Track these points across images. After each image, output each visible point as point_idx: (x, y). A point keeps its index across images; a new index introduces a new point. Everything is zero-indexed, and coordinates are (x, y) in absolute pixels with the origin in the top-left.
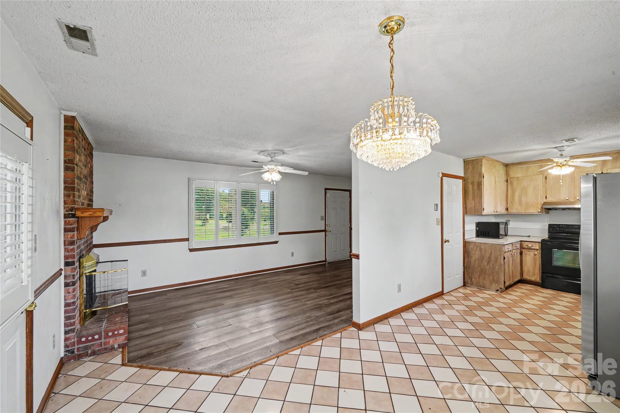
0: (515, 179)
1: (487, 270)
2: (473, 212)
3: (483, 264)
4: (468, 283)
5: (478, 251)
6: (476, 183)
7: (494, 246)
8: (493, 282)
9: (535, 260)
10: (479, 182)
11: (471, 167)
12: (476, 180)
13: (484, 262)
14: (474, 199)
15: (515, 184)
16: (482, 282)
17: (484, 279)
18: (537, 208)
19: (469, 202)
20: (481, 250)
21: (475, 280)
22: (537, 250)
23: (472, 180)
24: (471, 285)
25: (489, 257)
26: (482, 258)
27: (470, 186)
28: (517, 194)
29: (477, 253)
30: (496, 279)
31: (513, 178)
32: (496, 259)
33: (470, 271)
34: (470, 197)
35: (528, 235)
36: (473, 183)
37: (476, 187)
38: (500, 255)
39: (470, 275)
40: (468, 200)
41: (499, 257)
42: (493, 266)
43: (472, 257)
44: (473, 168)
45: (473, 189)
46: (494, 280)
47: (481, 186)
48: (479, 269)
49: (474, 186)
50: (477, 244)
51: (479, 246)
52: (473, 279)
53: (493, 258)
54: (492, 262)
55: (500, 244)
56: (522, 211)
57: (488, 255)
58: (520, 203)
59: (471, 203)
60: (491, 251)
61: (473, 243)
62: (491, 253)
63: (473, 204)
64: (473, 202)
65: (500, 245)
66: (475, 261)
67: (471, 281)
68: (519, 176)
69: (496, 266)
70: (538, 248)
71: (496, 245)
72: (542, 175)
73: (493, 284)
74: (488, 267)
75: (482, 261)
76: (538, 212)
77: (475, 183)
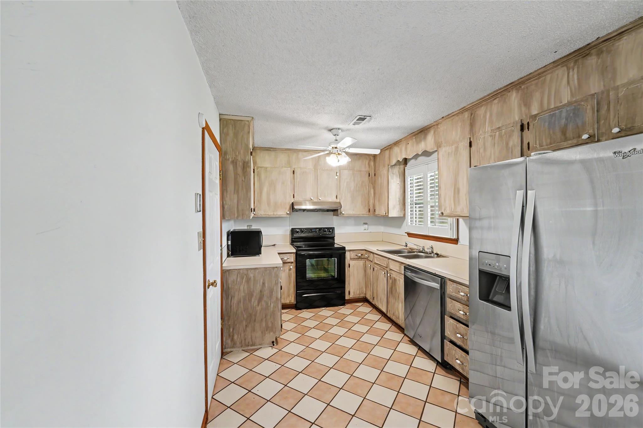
0: (263, 169)
1: (258, 312)
2: (235, 214)
3: (251, 303)
4: (227, 346)
5: (243, 283)
6: (241, 164)
7: (268, 271)
8: (267, 331)
9: (290, 276)
10: (244, 162)
11: (231, 133)
12: (239, 159)
13: (253, 300)
14: (237, 191)
15: (263, 176)
16: (250, 337)
17: (254, 330)
18: (286, 209)
19: (228, 196)
20: (248, 280)
21: (239, 337)
22: (292, 262)
23: (234, 156)
24: (233, 347)
25: (261, 291)
26: (250, 295)
27: (231, 168)
28: (265, 190)
29: (242, 288)
30: (270, 325)
31: (261, 167)
32: (271, 291)
33: (230, 323)
34: (231, 187)
35: (274, 244)
36: (234, 163)
37: (240, 170)
38: (276, 284)
39: (231, 330)
40: (227, 192)
41: (275, 288)
42: (267, 304)
43: (234, 296)
44: (236, 135)
45: (236, 175)
46: (267, 328)
47: (248, 169)
48: (245, 316)
49: (236, 167)
50: (241, 271)
51: (245, 274)
52: (236, 337)
53: (266, 293)
54: (265, 298)
55: (276, 267)
56: (270, 213)
57: (259, 287)
58: (269, 204)
59: (232, 200)
60: (264, 280)
61: (236, 271)
62: (264, 284)
63: (236, 201)
64: (236, 196)
65: (276, 269)
66: (239, 302)
67: (232, 340)
68: (267, 166)
69: (271, 304)
70: (293, 261)
71: (270, 269)
72: (290, 168)
73: (266, 335)
74: (259, 308)
75: (250, 300)
76: (286, 214)
77: (238, 163)
